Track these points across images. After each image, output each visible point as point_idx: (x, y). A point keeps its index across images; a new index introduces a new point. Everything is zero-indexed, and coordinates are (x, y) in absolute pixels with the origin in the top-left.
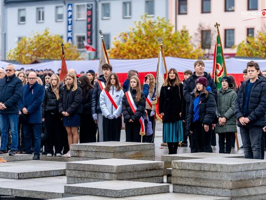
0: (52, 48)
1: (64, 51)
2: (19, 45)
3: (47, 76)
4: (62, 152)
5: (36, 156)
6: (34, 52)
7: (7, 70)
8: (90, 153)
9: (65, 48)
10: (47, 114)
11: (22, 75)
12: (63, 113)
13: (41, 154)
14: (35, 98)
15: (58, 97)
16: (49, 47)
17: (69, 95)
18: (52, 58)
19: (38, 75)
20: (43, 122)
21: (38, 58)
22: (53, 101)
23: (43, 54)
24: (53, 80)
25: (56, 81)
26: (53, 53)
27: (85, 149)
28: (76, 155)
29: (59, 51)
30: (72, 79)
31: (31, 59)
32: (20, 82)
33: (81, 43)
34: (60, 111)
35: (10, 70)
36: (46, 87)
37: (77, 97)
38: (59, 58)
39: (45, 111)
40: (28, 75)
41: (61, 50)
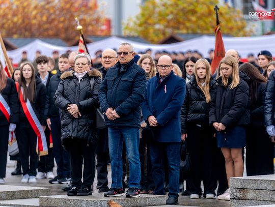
0: (199, 14)
1: (220, 19)
2: (144, 9)
3: (190, 63)
4: (216, 191)
5: (172, 199)
6: (168, 22)
7: (120, 54)
8: (264, 193)
9: (221, 14)
10: (189, 127)
11: (147, 60)
12: (216, 124)
13: (180, 194)
14: (170, 100)
15: (208, 98)
16: (194, 12)
17: (226, 94)
18: (199, 31)
19: (174, 61)
20: (183, 141)
21: (176, 31)
22: (199, 105)
23: (184, 24)
24: (199, 68)
25: (204, 71)
26: (201, 23)
27: (255, 187)
28: (239, 195)
29: (210, 19)
30: (230, 68)
31: (164, 34)
32: (142, 73)
33: (249, 5)
34: (210, 122)
35: (125, 53)
36: (187, 81)
37: (239, 97)
38: (212, 31)
39: (187, 122)
40: (157, 61)
41: (215, 17)
